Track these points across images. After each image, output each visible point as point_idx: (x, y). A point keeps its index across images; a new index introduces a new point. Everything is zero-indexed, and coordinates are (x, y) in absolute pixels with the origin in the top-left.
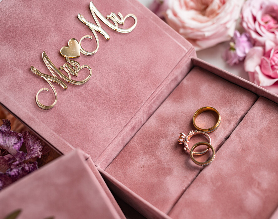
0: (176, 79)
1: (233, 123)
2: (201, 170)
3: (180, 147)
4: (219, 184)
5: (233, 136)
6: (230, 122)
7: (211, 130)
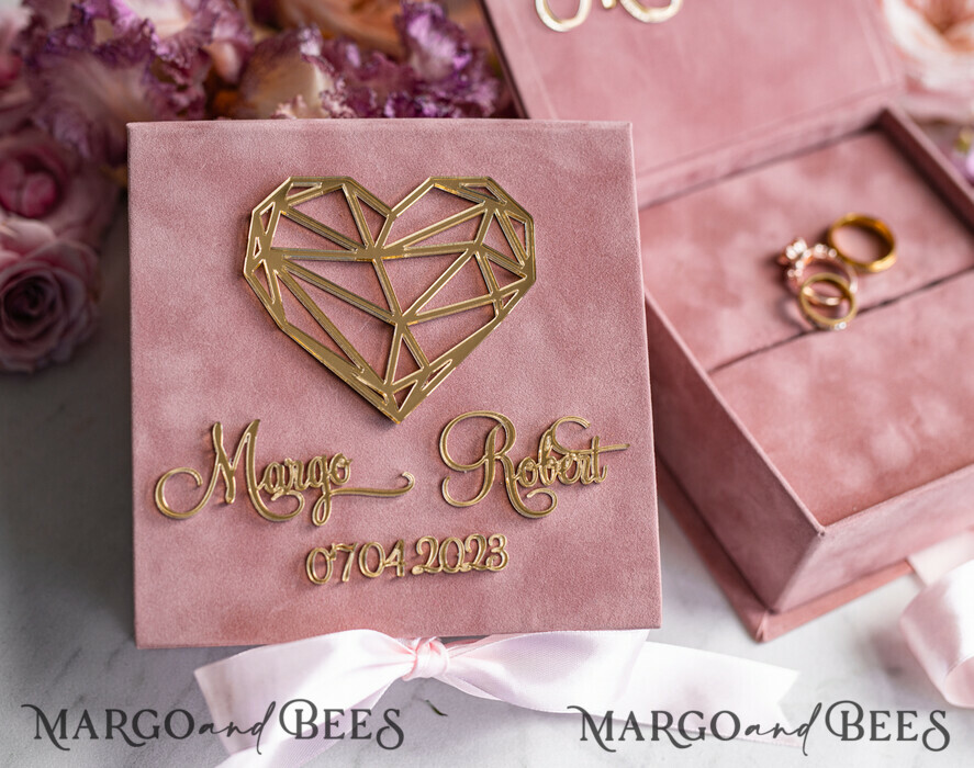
0: (827, 129)
1: (916, 281)
2: (803, 333)
3: (779, 267)
4: (833, 377)
5: (904, 305)
6: (908, 274)
7: (862, 270)
